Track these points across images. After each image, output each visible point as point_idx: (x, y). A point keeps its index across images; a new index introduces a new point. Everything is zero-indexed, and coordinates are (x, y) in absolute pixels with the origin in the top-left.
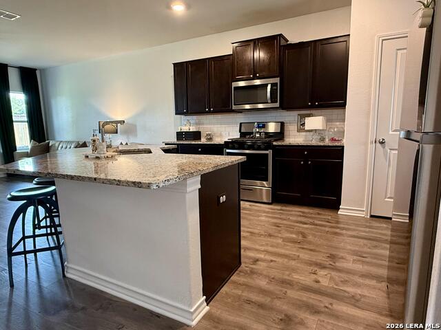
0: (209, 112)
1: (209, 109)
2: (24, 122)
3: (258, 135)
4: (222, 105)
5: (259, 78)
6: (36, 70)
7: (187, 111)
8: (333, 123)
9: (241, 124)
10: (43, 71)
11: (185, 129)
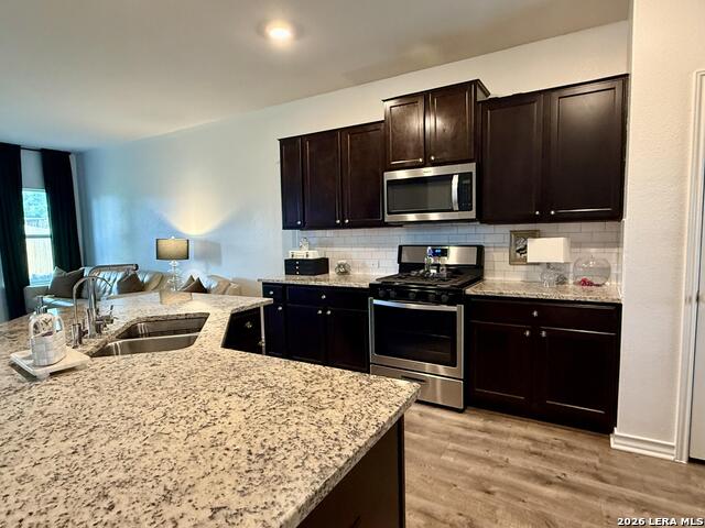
0: (343, 226)
1: (343, 221)
2: (46, 237)
3: (433, 271)
4: (367, 213)
5: (434, 164)
6: (69, 153)
7: (304, 223)
8: (583, 250)
9: (400, 248)
10: (81, 155)
11: (300, 254)
